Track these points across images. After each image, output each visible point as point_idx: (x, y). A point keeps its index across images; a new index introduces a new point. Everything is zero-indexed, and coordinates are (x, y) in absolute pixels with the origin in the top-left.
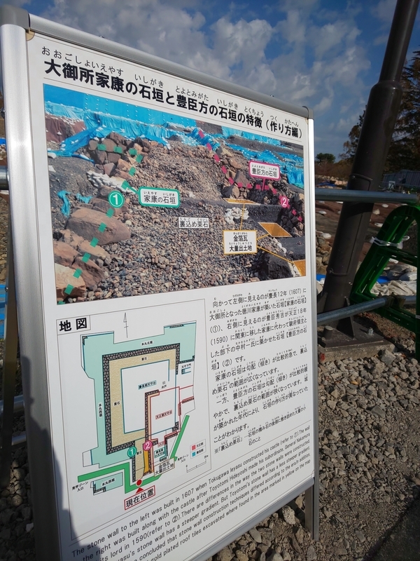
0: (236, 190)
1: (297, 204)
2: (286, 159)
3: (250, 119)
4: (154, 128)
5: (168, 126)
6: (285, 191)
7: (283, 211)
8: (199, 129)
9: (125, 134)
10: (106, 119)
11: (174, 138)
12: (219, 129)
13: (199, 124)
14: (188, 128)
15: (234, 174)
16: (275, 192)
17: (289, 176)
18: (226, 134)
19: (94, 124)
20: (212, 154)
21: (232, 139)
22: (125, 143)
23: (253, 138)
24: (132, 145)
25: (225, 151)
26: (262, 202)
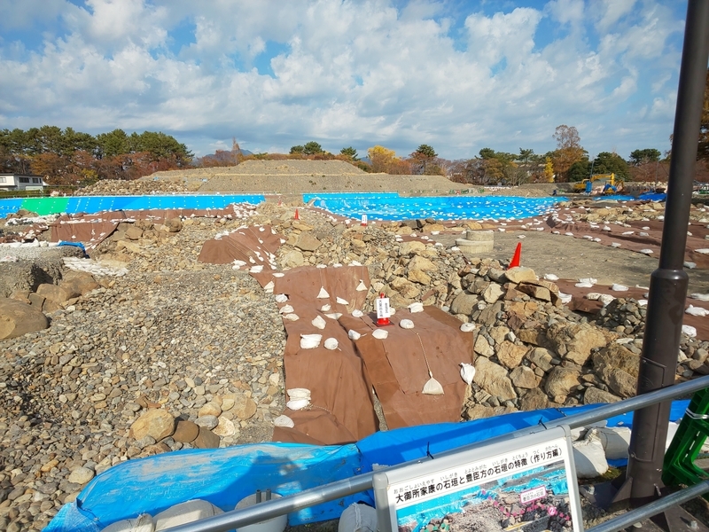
0: (512, 520)
1: (563, 508)
2: (550, 478)
3: (517, 463)
4: (455, 504)
5: (462, 499)
6: (551, 502)
7: (552, 518)
8: (483, 489)
9: (439, 517)
10: (427, 513)
11: (467, 504)
12: (496, 483)
13: (482, 486)
14: (475, 493)
15: (509, 509)
16: (543, 507)
17: (554, 489)
18: (500, 484)
19: (421, 520)
20: (492, 501)
21: (505, 484)
22: (438, 523)
23: (521, 476)
24: (442, 522)
25: (501, 496)
26: (534, 519)
